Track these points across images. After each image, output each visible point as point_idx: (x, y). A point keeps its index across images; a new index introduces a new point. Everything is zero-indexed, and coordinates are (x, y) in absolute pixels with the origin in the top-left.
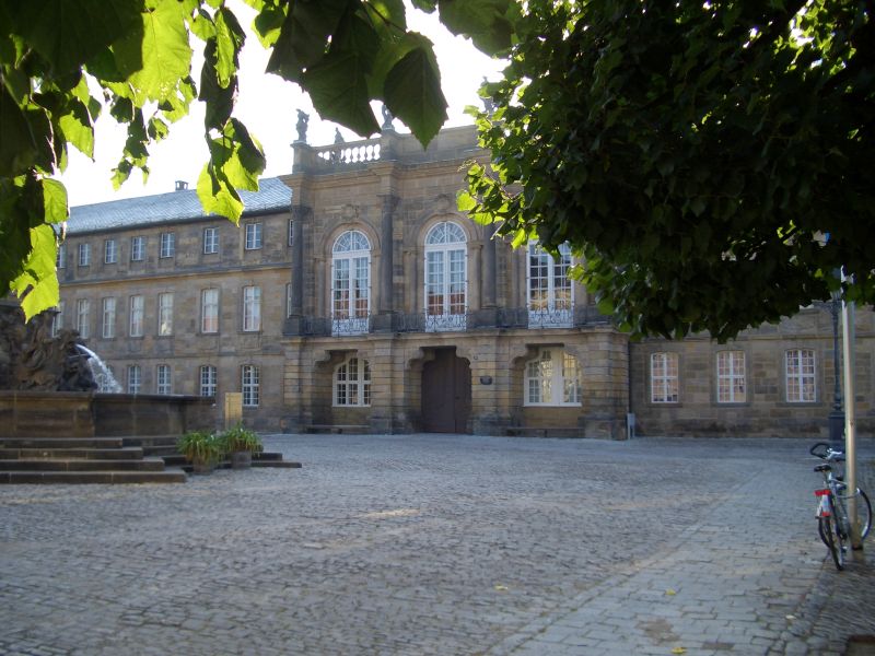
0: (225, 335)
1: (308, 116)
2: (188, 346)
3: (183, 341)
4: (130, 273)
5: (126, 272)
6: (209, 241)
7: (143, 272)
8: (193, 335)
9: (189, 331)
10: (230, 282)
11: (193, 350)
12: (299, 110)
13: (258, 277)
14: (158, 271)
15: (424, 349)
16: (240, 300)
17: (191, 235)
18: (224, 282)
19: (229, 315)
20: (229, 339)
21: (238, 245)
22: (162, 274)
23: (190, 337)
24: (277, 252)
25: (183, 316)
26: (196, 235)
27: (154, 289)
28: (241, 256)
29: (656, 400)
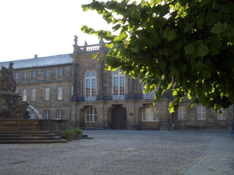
0: (52, 101)
1: (78, 37)
2: (40, 104)
3: (39, 103)
4: (22, 83)
5: (21, 82)
6: (47, 73)
7: (26, 82)
8: (42, 101)
9: (41, 100)
10: (54, 85)
11: (42, 105)
12: (75, 35)
13: (62, 84)
14: (31, 82)
15: (113, 105)
16: (56, 91)
17: (41, 71)
18: (52, 85)
19: (53, 95)
20: (53, 102)
21: (56, 74)
22: (32, 83)
23: (41, 101)
24: (68, 77)
25: (39, 95)
26: (43, 71)
27: (30, 87)
28: (57, 78)
29: (180, 119)
